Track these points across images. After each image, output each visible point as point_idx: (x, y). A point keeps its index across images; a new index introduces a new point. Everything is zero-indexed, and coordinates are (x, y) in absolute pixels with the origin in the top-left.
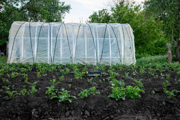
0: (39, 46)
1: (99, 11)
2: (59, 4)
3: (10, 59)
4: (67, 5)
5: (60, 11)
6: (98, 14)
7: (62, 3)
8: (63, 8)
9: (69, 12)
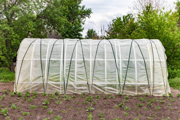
0: (51, 69)
1: (123, 16)
2: (79, 8)
3: (16, 85)
4: (87, 9)
5: (80, 16)
6: (122, 20)
7: (82, 7)
8: (83, 12)
9: (89, 17)
